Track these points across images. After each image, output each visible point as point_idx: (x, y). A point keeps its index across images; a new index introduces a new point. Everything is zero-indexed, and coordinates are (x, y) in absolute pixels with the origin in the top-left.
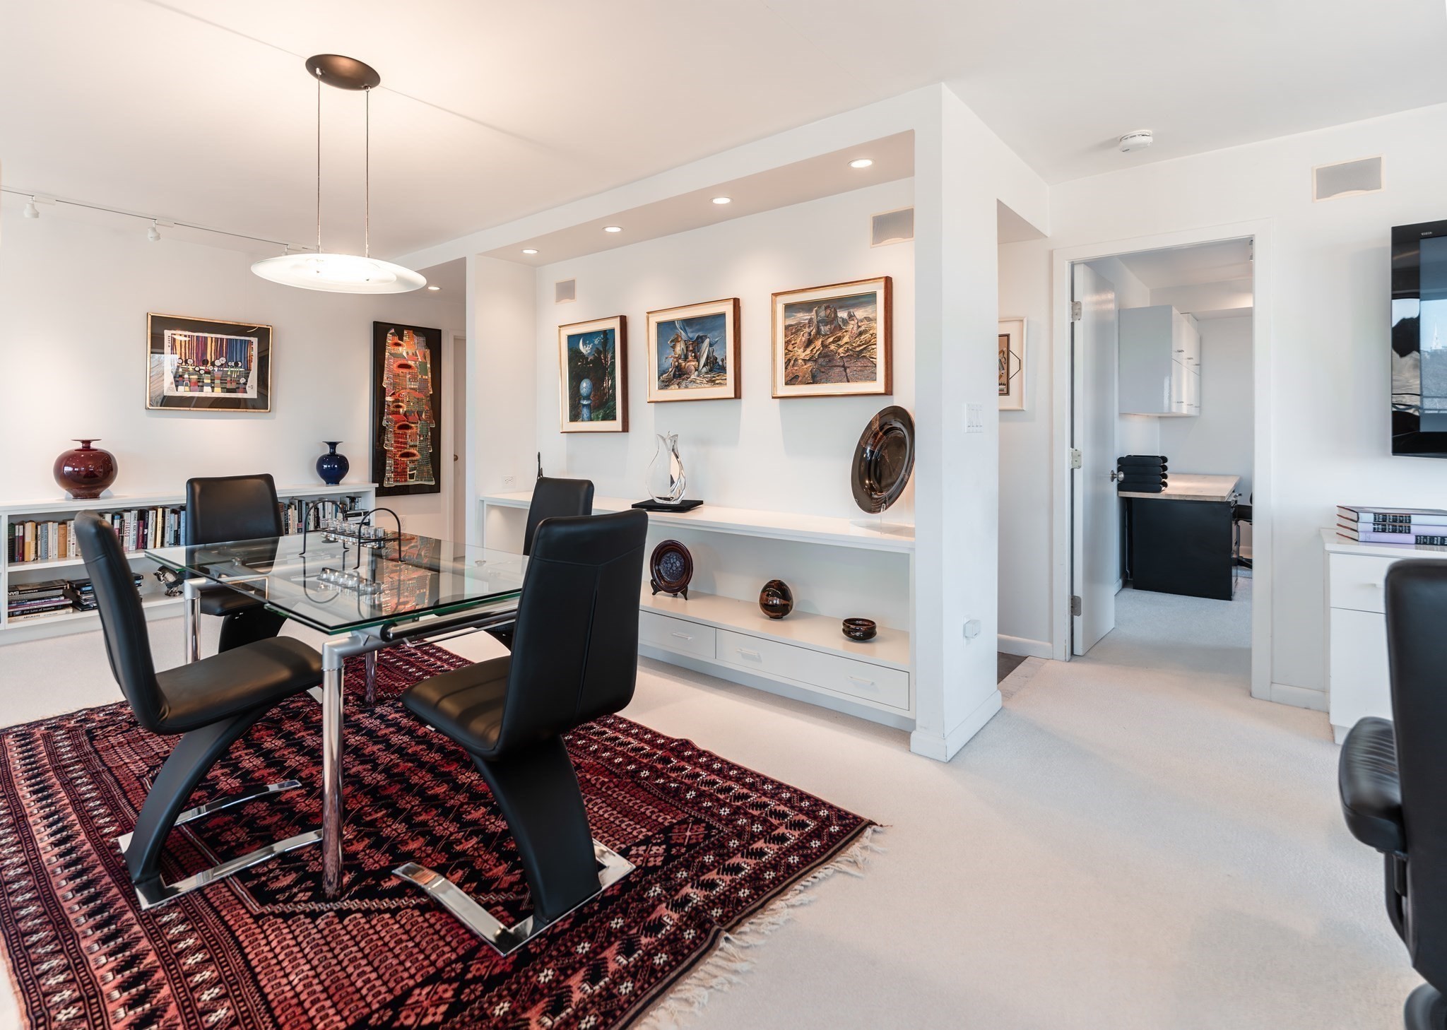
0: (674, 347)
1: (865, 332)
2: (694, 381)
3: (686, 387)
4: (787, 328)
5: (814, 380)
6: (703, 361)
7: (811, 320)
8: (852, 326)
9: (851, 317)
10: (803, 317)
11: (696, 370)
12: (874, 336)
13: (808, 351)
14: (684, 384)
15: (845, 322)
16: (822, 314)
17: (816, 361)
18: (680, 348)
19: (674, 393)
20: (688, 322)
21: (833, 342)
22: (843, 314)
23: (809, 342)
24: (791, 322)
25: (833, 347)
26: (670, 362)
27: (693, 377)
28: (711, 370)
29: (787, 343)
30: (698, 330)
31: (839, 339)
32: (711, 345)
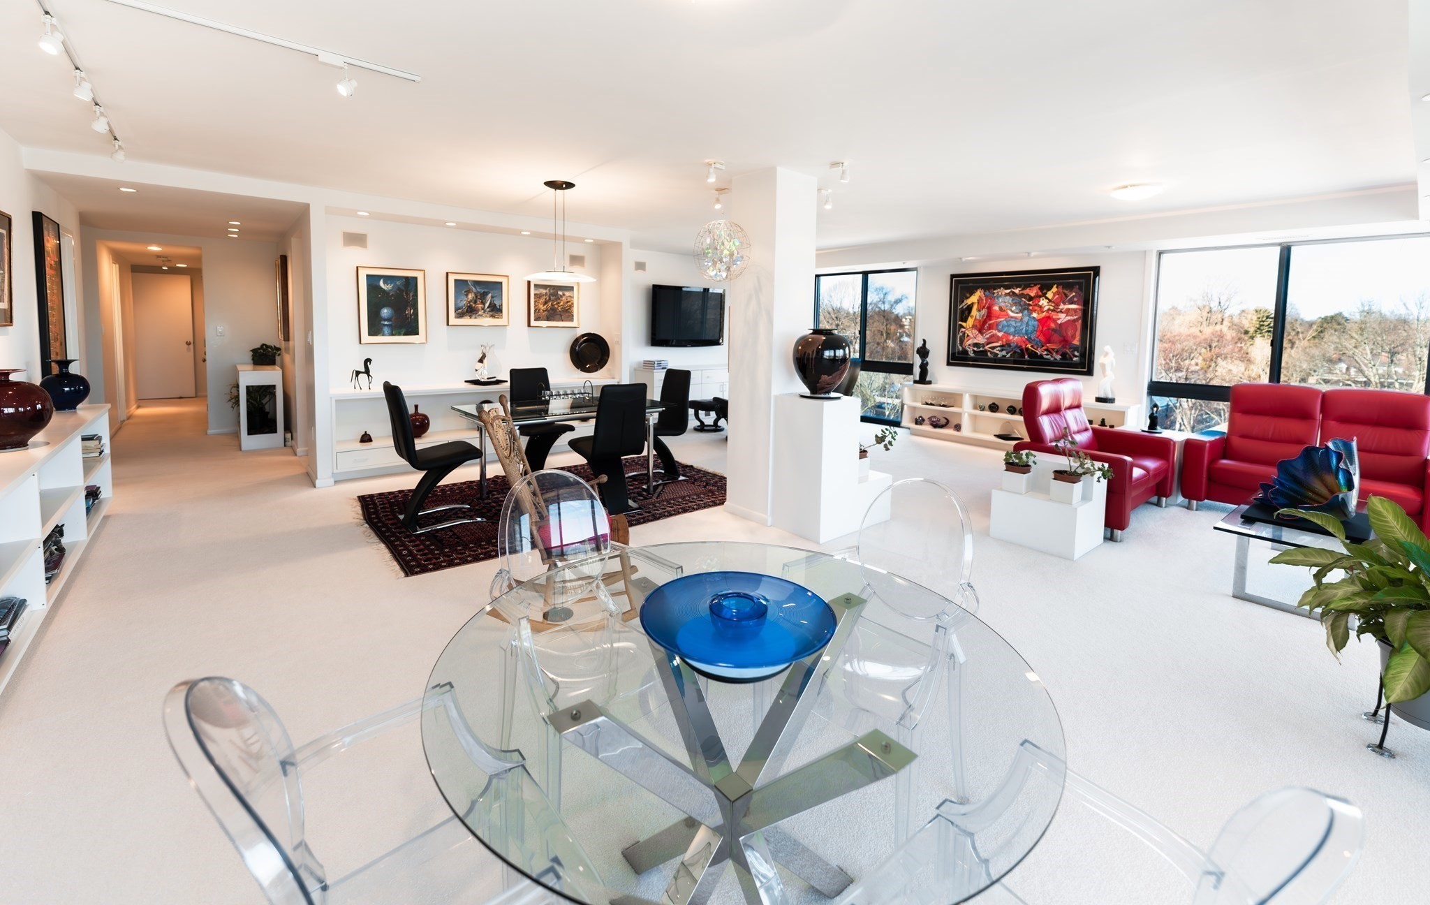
0: (467, 295)
1: (569, 302)
2: (481, 315)
3: (476, 318)
4: (535, 295)
5: (548, 319)
6: (487, 305)
7: (546, 293)
8: (564, 298)
9: (564, 295)
10: (543, 291)
11: (482, 309)
12: (573, 304)
13: (545, 307)
14: (474, 316)
15: (561, 296)
16: (552, 291)
17: (548, 311)
18: (471, 296)
19: (466, 321)
20: (477, 283)
21: (557, 304)
22: (560, 293)
23: (546, 303)
24: (537, 292)
25: (556, 306)
26: (463, 303)
27: (480, 313)
28: (492, 311)
29: (535, 302)
30: (483, 288)
31: (559, 303)
32: (492, 297)
